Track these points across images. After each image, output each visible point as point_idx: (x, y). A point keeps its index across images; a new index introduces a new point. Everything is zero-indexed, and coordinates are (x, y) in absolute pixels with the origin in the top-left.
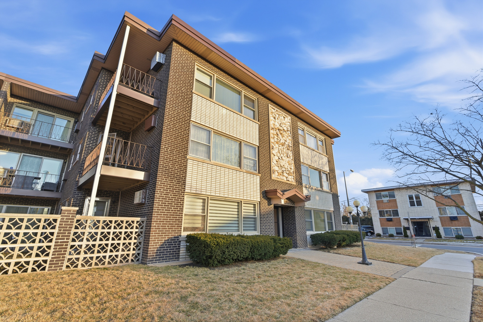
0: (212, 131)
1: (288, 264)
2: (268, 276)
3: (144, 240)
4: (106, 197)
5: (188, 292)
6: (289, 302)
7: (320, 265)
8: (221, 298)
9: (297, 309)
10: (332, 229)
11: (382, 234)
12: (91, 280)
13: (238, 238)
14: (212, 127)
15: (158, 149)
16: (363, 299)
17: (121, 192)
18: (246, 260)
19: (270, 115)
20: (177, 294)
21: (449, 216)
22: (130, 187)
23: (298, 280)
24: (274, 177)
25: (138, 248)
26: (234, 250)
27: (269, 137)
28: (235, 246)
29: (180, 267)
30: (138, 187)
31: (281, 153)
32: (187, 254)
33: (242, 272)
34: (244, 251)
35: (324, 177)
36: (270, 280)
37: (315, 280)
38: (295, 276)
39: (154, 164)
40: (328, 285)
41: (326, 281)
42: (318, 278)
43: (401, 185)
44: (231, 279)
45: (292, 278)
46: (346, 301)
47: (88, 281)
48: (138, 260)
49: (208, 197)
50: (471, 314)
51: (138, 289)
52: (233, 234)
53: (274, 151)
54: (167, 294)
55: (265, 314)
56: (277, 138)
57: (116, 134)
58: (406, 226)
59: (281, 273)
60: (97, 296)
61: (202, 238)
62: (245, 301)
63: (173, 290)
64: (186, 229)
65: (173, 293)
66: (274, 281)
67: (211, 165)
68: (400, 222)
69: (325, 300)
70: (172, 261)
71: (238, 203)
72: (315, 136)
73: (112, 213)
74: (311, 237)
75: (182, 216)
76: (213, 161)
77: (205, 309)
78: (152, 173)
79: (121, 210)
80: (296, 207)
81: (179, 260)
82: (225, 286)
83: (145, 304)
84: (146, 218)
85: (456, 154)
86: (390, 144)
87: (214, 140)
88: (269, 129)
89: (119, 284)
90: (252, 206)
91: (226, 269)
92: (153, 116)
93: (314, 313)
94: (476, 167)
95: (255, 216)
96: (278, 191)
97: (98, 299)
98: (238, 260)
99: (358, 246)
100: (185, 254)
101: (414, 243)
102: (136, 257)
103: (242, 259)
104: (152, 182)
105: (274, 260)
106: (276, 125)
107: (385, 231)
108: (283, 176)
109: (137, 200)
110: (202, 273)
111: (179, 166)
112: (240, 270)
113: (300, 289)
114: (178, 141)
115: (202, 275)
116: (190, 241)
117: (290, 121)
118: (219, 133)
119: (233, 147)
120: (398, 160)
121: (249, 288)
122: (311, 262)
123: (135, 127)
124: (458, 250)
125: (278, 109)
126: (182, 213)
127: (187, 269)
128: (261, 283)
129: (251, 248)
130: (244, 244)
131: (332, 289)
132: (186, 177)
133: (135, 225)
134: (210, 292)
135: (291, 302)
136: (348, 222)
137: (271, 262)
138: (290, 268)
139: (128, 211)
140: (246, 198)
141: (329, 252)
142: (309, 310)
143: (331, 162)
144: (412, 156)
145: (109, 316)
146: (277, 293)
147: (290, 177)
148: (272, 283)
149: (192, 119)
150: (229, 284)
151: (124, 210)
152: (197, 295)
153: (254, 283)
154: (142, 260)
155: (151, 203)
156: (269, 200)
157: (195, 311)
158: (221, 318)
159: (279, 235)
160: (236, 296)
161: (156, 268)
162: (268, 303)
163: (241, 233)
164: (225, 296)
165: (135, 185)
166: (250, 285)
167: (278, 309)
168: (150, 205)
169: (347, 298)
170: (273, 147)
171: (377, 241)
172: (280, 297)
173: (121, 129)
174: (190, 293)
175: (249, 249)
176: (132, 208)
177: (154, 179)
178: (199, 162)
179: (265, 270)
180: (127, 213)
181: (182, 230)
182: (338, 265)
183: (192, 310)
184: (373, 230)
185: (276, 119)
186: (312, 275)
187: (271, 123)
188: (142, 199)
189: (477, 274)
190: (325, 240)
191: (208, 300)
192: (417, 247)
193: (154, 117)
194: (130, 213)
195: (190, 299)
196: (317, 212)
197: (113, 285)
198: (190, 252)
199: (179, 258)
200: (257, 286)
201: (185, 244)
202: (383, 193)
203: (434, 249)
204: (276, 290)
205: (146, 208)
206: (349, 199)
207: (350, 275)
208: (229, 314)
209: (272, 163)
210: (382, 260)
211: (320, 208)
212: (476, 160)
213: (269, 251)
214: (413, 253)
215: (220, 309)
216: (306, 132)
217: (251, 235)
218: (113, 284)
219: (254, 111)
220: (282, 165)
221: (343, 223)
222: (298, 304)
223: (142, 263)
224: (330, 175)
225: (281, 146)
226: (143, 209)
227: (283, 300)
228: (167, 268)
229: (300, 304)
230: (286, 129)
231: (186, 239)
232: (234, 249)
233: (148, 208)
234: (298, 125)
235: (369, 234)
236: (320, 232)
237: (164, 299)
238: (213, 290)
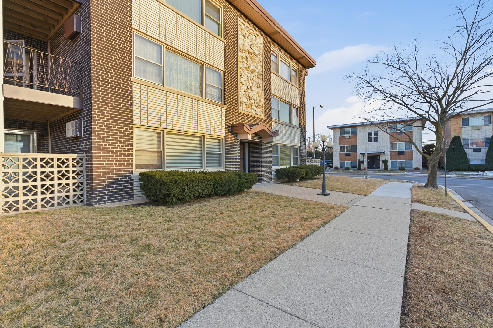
0: (164, 47)
1: (252, 198)
2: (231, 211)
3: (87, 180)
4: (28, 129)
5: (139, 234)
6: (250, 236)
7: (283, 197)
8: (178, 238)
9: (258, 243)
10: (297, 164)
11: (339, 167)
12: (14, 229)
13: (199, 175)
14: (164, 41)
15: (89, 66)
16: (321, 227)
17: (50, 124)
18: (209, 196)
19: (239, 33)
20: (126, 236)
21: (398, 150)
22: (59, 117)
23: (261, 213)
24: (241, 109)
25: (80, 188)
26: (195, 188)
27: (237, 61)
28: (196, 183)
29: (134, 207)
30: (69, 117)
31: (250, 82)
32: (142, 193)
33: (204, 208)
34: (206, 187)
35: (294, 111)
36: (233, 216)
37: (278, 213)
38: (259, 209)
39: (85, 87)
40: (290, 217)
41: (287, 213)
42: (280, 210)
43: (366, 121)
44: (191, 216)
45: (255, 211)
46: (305, 231)
47: (8, 230)
48: (82, 201)
49: (164, 131)
50: (410, 234)
51: (76, 234)
52: (195, 171)
53: (242, 79)
54: (114, 238)
55: (225, 250)
56: (246, 62)
57: (23, 41)
58: (361, 160)
59: (244, 207)
60: (18, 247)
61: (157, 176)
62: (204, 239)
63: (122, 233)
64: (138, 167)
65: (121, 236)
66: (237, 215)
67: (165, 92)
68: (357, 156)
69: (285, 231)
70: (124, 201)
71: (200, 138)
72: (288, 65)
73: (41, 149)
74: (276, 172)
75: (132, 151)
76: (167, 87)
77: (158, 251)
78: (84, 98)
79: (53, 146)
80: (263, 143)
81: (133, 199)
82: (184, 225)
83: (84, 251)
84: (84, 155)
85: (423, 91)
86: (364, 77)
87: (167, 59)
88: (237, 50)
89: (52, 230)
90: (217, 141)
91: (186, 207)
92: (74, 16)
93: (275, 245)
94: (437, 104)
95: (220, 151)
96: (245, 125)
97: (19, 250)
98: (201, 197)
99: (319, 179)
100: (140, 193)
101: (366, 174)
102: (79, 198)
103: (204, 195)
104: (86, 111)
105: (238, 195)
106: (246, 47)
107: (342, 164)
108: (252, 108)
109: (70, 133)
110: (159, 213)
111: (122, 91)
112: (202, 207)
113: (262, 222)
114: (116, 57)
115: (159, 214)
116: (144, 179)
117: (262, 43)
118: (172, 50)
119: (193, 71)
120: (369, 95)
121: (210, 224)
122: (274, 195)
123: (52, 34)
124: (400, 179)
125: (249, 24)
126: (132, 149)
127: (141, 209)
128: (223, 219)
129: (214, 185)
130: (206, 181)
131: (293, 220)
132: (132, 105)
133: (71, 163)
134: (166, 232)
135: (253, 236)
136: (312, 157)
137: (236, 197)
138: (253, 202)
139: (63, 146)
140: (209, 133)
141: (291, 185)
142: (270, 242)
143: (302, 95)
144: (382, 92)
145: (32, 269)
146: (239, 228)
147: (259, 110)
148: (235, 218)
149: (133, 26)
150: (188, 222)
151: (57, 145)
152: (150, 236)
153: (216, 219)
154: (87, 201)
155: (89, 137)
156: (235, 134)
157: (146, 253)
158: (177, 259)
159: (245, 171)
160: (195, 235)
161: (104, 209)
162: (229, 238)
163: (205, 169)
164: (183, 236)
165: (65, 114)
166: (211, 222)
167: (239, 244)
168: (87, 140)
169: (306, 228)
170: (242, 73)
171: (335, 174)
172: (242, 232)
173: (31, 35)
174: (142, 234)
175: (212, 186)
176: (66, 143)
177: (88, 107)
178: (148, 87)
179: (229, 205)
180: (61, 149)
181: (134, 167)
182: (299, 197)
183: (143, 253)
184: (332, 164)
185: (246, 38)
186: (275, 207)
187: (240, 42)
188: (76, 131)
189: (414, 200)
190: (289, 174)
191: (162, 241)
192: (368, 178)
193: (77, 18)
194: (64, 148)
195: (141, 242)
196: (284, 147)
197: (43, 233)
198: (145, 191)
199: (133, 197)
200: (218, 223)
201: (139, 183)
202: (346, 130)
203: (381, 180)
204: (238, 225)
205: (83, 143)
206: (315, 135)
207: (310, 206)
208: (185, 254)
209: (240, 93)
210: (339, 190)
211: (287, 144)
212: (438, 97)
213: (233, 187)
214: (365, 183)
215: (176, 249)
216: (280, 58)
217: (215, 171)
218: (43, 231)
219: (219, 24)
220: (251, 96)
221: (307, 158)
222: (259, 237)
223: (88, 205)
224: (300, 109)
225: (250, 73)
226: (80, 144)
227: (244, 235)
228: (118, 208)
229: (261, 237)
230: (257, 52)
231: (140, 177)
232: (195, 186)
233: (86, 143)
234: (271, 49)
235: (328, 167)
236: (285, 167)
237: (110, 244)
238: (170, 229)
